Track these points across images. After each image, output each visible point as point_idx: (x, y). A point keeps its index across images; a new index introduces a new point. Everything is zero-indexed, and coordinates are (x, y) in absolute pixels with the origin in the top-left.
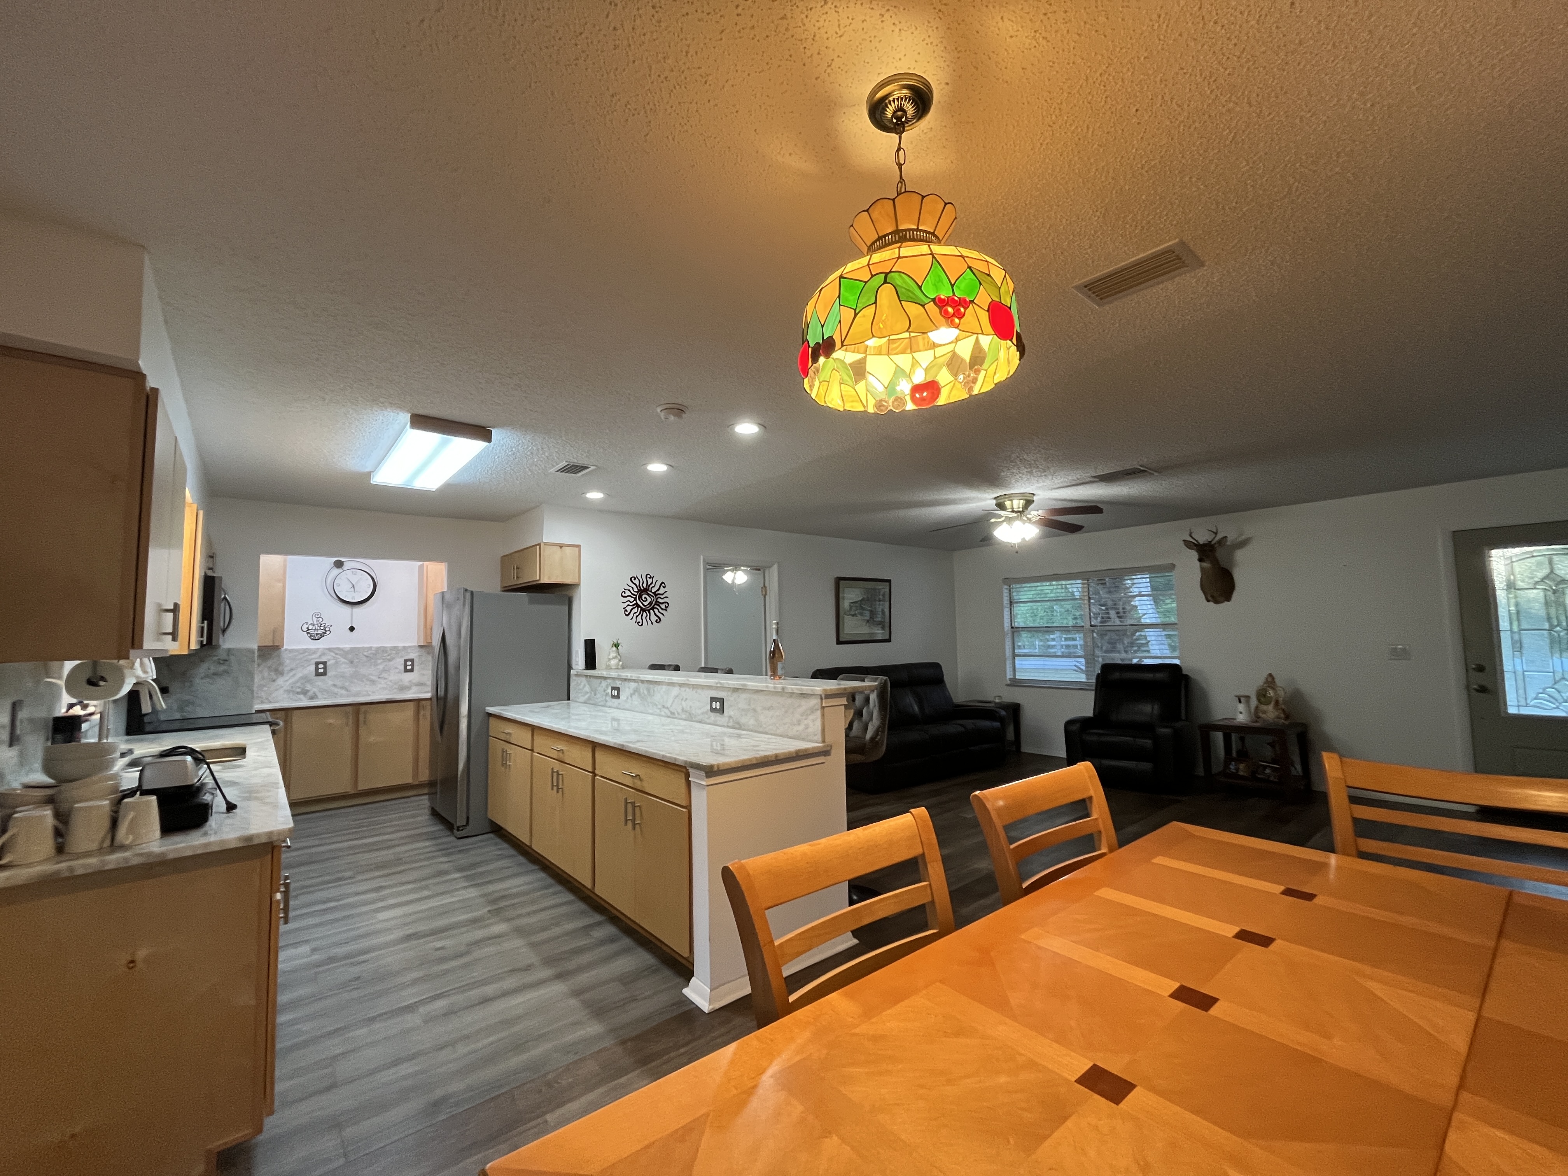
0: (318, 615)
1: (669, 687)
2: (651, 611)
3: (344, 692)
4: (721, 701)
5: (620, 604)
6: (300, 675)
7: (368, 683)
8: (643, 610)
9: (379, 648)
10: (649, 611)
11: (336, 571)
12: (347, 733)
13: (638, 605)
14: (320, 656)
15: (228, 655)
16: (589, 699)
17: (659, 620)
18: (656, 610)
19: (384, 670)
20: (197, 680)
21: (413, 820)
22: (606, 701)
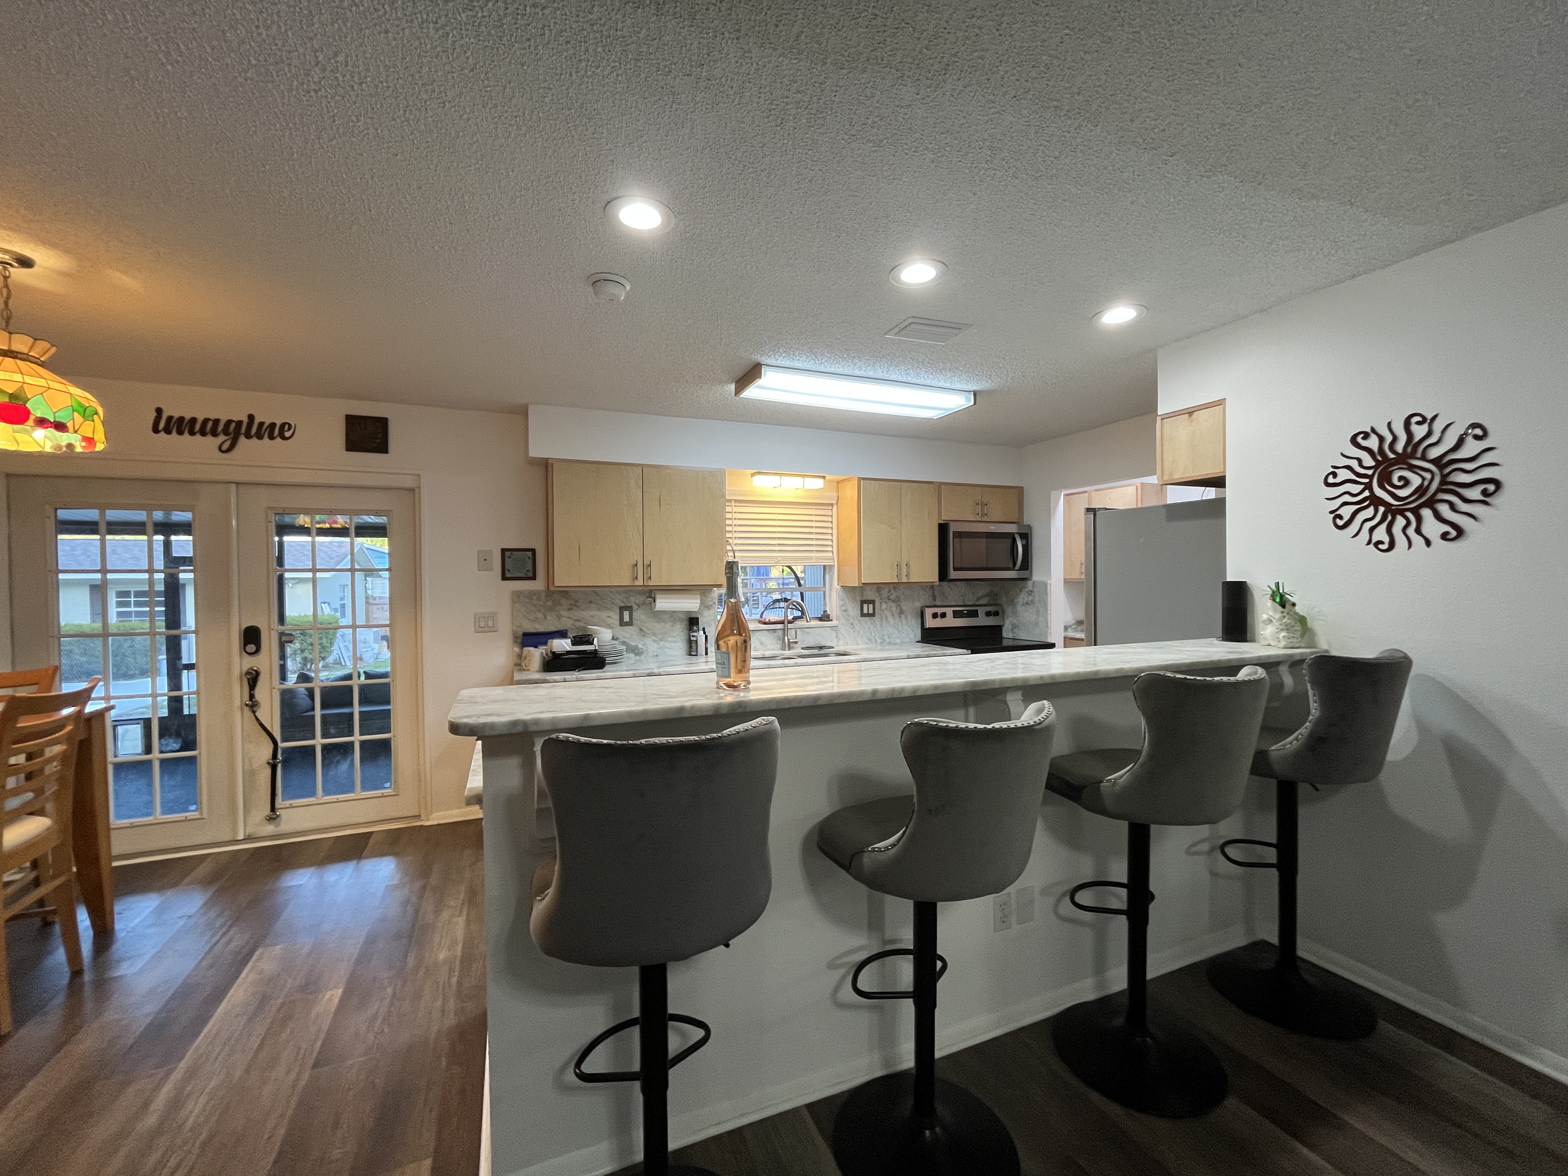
2: (1426, 512)
8: (1392, 512)
10: (1416, 512)
13: (1375, 501)
15: (1034, 586)
17: (1456, 533)
18: (1444, 509)
20: (1019, 607)
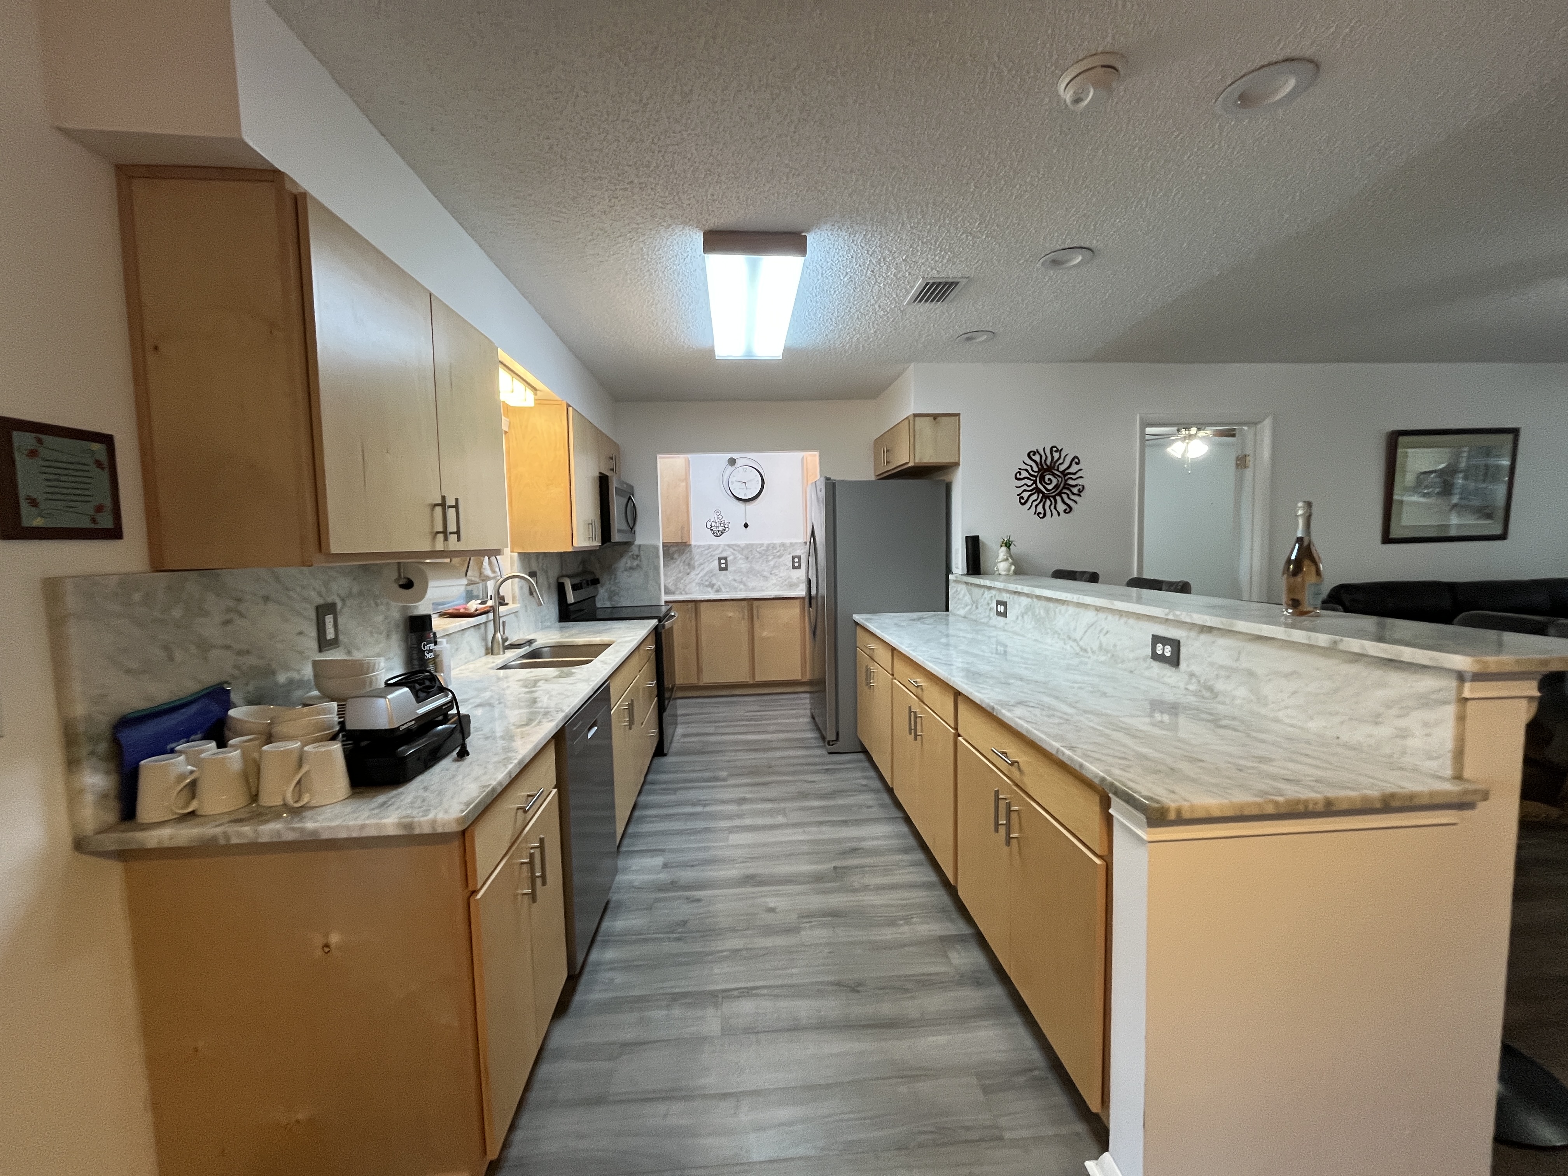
0: (718, 513)
1: (1078, 610)
2: (1058, 498)
3: (742, 586)
4: (1176, 645)
5: (1012, 489)
6: (707, 570)
7: (762, 578)
8: (1045, 497)
9: (769, 545)
11: (730, 469)
12: (744, 626)
13: (1038, 491)
14: (722, 552)
15: (639, 550)
16: (970, 612)
17: (1069, 510)
19: (774, 567)
20: (619, 573)
21: (794, 720)
22: (990, 619)
